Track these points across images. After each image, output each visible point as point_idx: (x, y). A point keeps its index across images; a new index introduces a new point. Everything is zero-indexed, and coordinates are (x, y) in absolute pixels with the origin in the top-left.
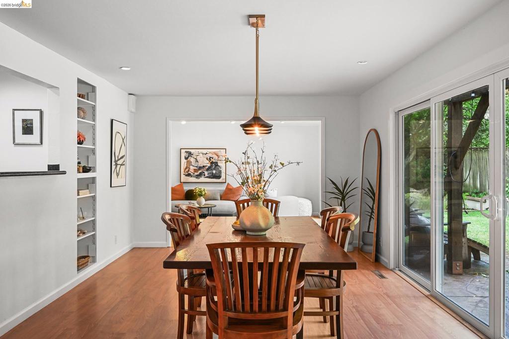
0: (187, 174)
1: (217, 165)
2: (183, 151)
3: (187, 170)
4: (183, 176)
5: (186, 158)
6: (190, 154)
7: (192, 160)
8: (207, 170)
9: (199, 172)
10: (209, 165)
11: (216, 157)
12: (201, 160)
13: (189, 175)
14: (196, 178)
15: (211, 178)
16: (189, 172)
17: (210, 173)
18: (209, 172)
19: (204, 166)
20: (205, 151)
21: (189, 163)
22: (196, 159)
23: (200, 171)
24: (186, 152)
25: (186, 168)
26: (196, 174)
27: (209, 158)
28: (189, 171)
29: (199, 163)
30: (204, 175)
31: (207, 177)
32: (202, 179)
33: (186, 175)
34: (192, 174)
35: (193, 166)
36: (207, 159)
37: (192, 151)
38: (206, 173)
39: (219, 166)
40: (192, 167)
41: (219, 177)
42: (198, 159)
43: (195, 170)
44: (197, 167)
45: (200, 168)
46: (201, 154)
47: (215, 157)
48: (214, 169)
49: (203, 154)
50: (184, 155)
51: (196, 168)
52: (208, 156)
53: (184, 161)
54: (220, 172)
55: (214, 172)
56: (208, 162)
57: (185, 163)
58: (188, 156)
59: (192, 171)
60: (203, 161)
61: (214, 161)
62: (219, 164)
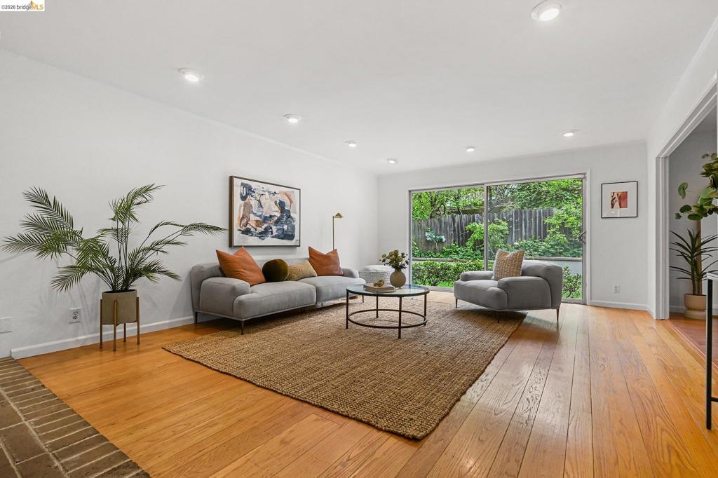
0: (244, 229)
1: (289, 217)
2: (237, 182)
3: (245, 221)
5: (243, 198)
6: (250, 190)
7: (253, 202)
8: (276, 223)
9: (264, 227)
10: (278, 215)
11: (289, 203)
12: (267, 205)
13: (247, 232)
14: (260, 237)
15: (282, 239)
16: (248, 226)
17: (280, 229)
18: (279, 227)
19: (271, 216)
20: (273, 189)
21: (248, 208)
22: (259, 201)
23: (265, 225)
24: (242, 184)
25: (243, 218)
26: (260, 229)
27: (278, 202)
28: (247, 224)
29: (265, 210)
30: (272, 233)
31: (275, 237)
32: (269, 241)
33: (243, 232)
34: (252, 230)
35: (255, 214)
36: (276, 203)
37: (253, 185)
38: (274, 229)
39: (292, 218)
40: (252, 217)
41: (291, 237)
42: (263, 202)
43: (257, 221)
44: (260, 216)
45: (266, 219)
46: (267, 193)
47: (287, 201)
48: (286, 222)
49: (270, 193)
50: (238, 189)
51: (258, 219)
52: (278, 198)
53: (238, 202)
54: (293, 228)
55: (285, 227)
56: (277, 209)
57: (240, 206)
58: (247, 194)
59: (252, 224)
60: (270, 206)
61: (286, 208)
62: (292, 215)
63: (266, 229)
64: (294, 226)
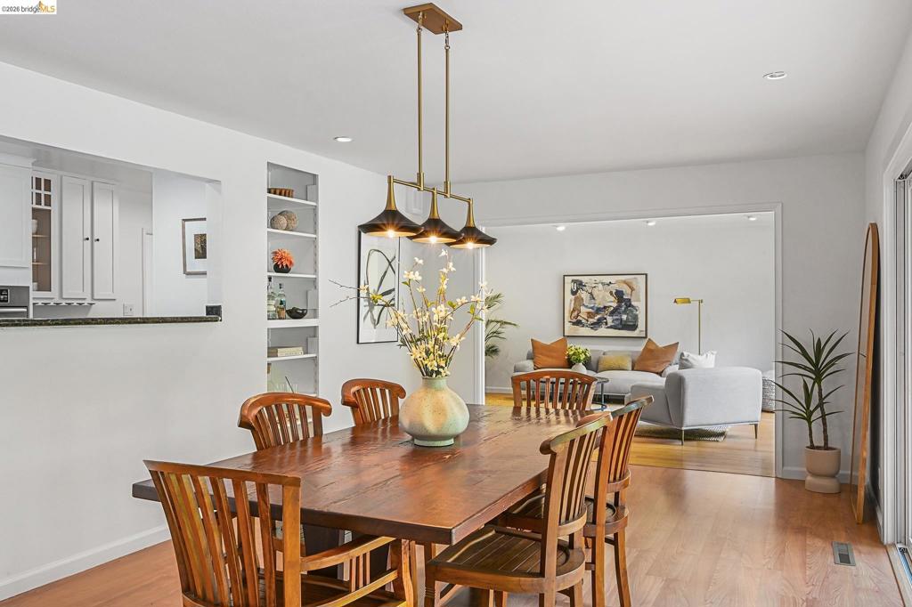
0: (574, 320)
1: (630, 305)
2: (568, 280)
3: (576, 313)
4: (568, 325)
5: (574, 293)
6: (580, 285)
7: (584, 295)
8: (612, 314)
9: (596, 318)
10: (615, 305)
11: (629, 291)
12: (601, 297)
13: (578, 323)
14: (592, 328)
15: (619, 329)
16: (579, 318)
17: (617, 319)
18: (615, 317)
19: (605, 307)
20: (606, 279)
21: (579, 301)
22: (591, 294)
23: (599, 316)
24: (573, 281)
25: (574, 310)
26: (591, 320)
27: (614, 291)
28: (578, 315)
29: (597, 302)
30: (606, 323)
31: (611, 327)
32: (602, 331)
33: (574, 324)
34: (583, 321)
35: (586, 307)
36: (611, 293)
37: (584, 279)
38: (609, 319)
39: (633, 306)
40: (583, 309)
41: (634, 327)
42: (595, 294)
43: (589, 313)
44: (592, 308)
45: (598, 310)
46: (600, 285)
47: (626, 289)
48: (625, 312)
49: (603, 284)
50: (569, 286)
51: (590, 310)
52: (614, 288)
53: (569, 297)
54: (636, 317)
55: (624, 317)
56: (613, 299)
58: (578, 289)
59: (583, 316)
60: (604, 297)
61: (625, 297)
62: (633, 303)
63: (598, 320)
64: (637, 316)
